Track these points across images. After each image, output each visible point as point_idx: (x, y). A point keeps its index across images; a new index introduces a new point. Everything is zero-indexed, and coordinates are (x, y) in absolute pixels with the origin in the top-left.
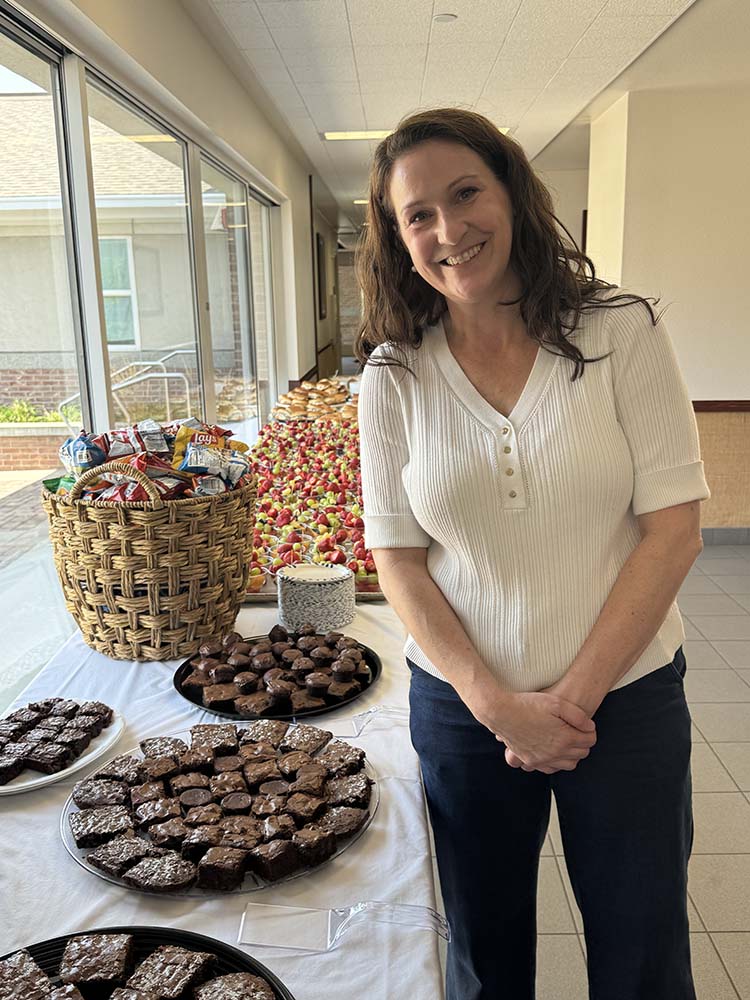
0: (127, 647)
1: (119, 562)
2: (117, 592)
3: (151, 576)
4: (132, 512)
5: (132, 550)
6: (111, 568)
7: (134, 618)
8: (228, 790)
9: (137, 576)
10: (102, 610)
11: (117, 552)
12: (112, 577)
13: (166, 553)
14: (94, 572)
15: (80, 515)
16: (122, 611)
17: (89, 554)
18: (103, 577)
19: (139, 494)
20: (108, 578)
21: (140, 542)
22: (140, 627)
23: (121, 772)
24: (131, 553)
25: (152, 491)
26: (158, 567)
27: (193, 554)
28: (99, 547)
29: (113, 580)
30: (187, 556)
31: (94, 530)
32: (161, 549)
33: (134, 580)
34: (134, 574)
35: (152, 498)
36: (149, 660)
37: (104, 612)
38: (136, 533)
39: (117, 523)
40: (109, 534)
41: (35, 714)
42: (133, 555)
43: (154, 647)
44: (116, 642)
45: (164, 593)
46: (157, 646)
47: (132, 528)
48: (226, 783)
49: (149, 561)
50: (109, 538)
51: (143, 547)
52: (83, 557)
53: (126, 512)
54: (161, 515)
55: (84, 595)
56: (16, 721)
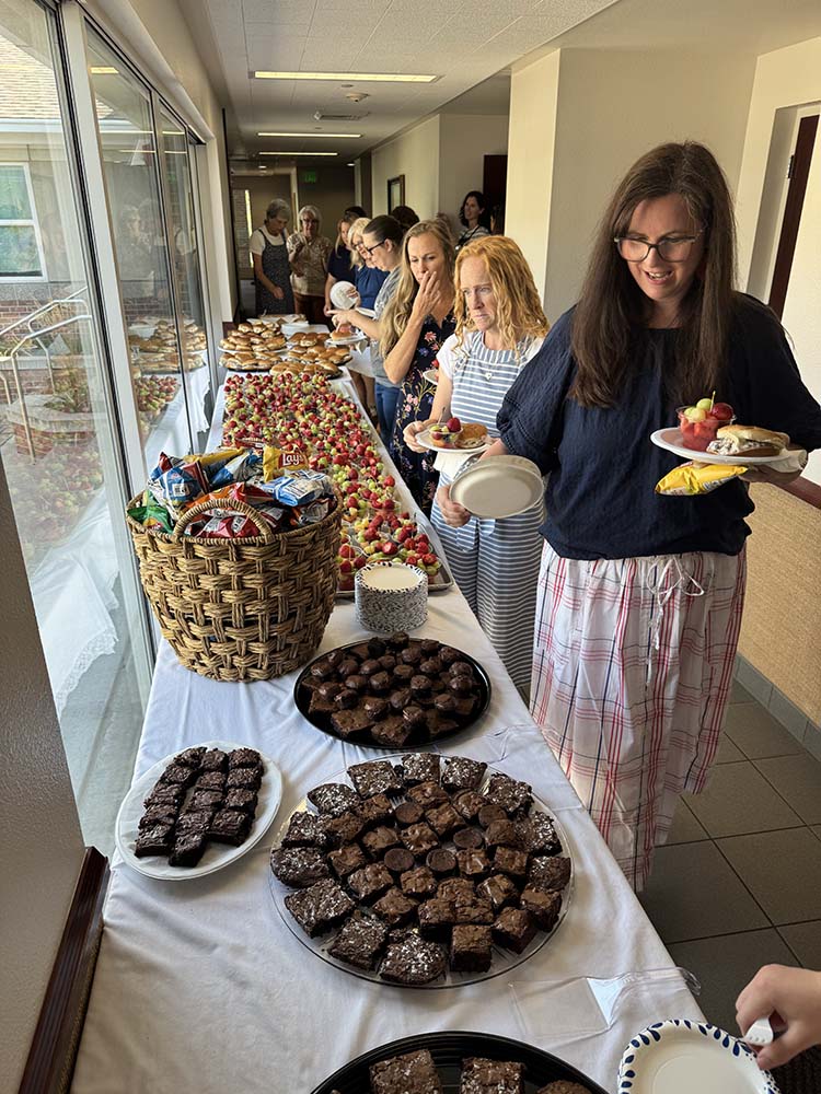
0: (233, 671)
1: (230, 596)
2: (227, 624)
3: (263, 607)
4: (244, 548)
5: (243, 584)
6: (221, 601)
7: (244, 646)
8: (425, 846)
9: (248, 608)
10: (210, 640)
11: (228, 587)
12: (222, 611)
13: (276, 584)
14: (202, 606)
15: (187, 552)
16: (230, 640)
17: (196, 589)
18: (211, 610)
19: (250, 529)
20: (218, 612)
21: (253, 576)
22: (248, 653)
23: (308, 834)
24: (241, 586)
25: (264, 526)
26: (269, 598)
27: (300, 582)
28: (207, 583)
29: (223, 613)
30: (295, 584)
31: (202, 566)
32: (271, 580)
33: (245, 611)
34: (244, 606)
35: (263, 532)
36: (255, 680)
37: (210, 641)
38: (248, 568)
39: (228, 559)
40: (218, 570)
41: (187, 772)
42: (244, 588)
43: (261, 668)
44: (222, 666)
45: (273, 621)
46: (264, 668)
47: (244, 564)
48: (420, 838)
49: (260, 594)
50: (218, 573)
51: (254, 581)
52: (188, 593)
53: (237, 548)
54: (272, 550)
55: (189, 626)
56: (171, 783)
